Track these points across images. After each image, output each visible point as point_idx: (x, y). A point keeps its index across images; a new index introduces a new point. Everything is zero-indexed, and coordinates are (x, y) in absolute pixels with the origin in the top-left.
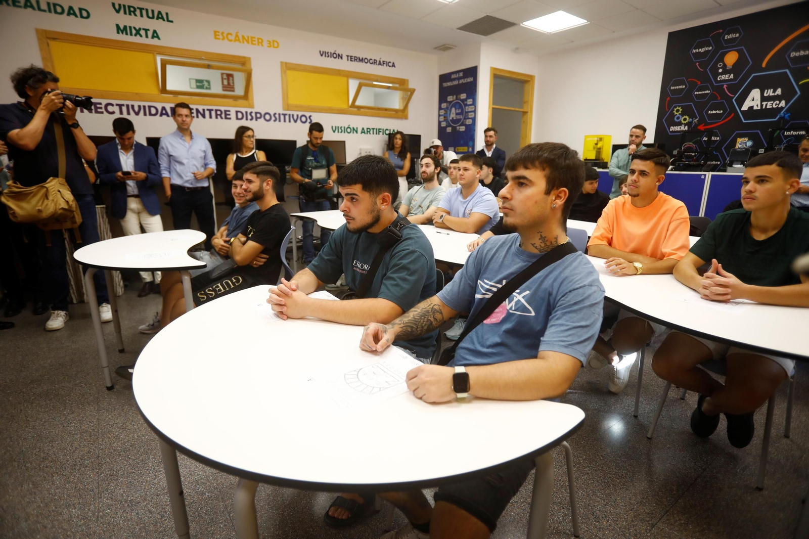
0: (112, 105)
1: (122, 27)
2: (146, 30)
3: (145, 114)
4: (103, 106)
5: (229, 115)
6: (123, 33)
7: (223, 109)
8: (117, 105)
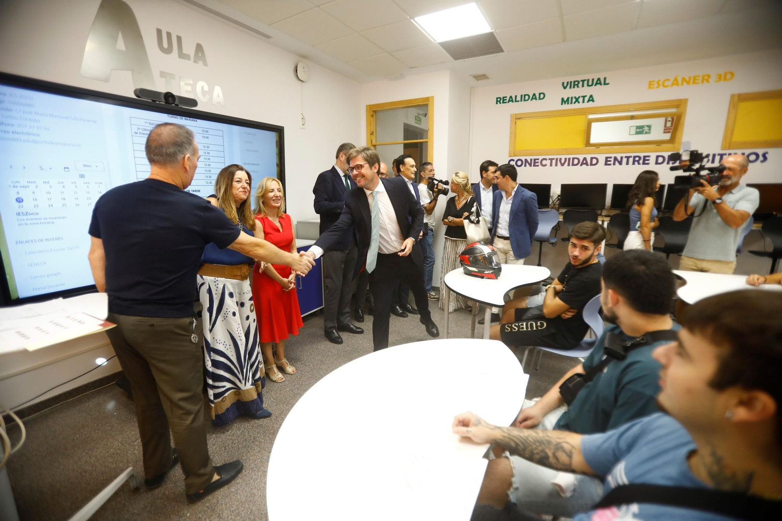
0: (546, 159)
1: (565, 99)
2: (584, 97)
3: (569, 165)
4: (539, 161)
5: (648, 160)
6: (565, 104)
7: (642, 155)
8: (549, 159)
